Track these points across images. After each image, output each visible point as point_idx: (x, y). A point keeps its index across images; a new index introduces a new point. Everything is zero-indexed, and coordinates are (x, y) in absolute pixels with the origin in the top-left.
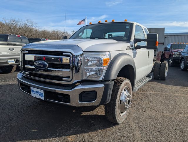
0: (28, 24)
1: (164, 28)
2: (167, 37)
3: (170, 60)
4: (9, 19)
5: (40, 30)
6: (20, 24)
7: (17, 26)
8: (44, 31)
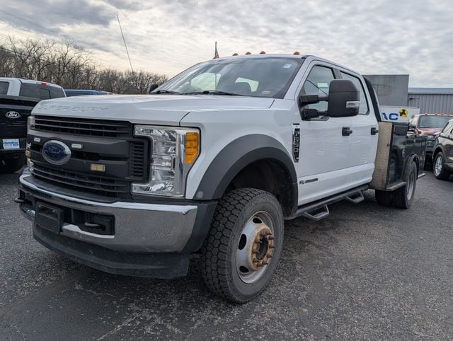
0: (71, 54)
1: (408, 75)
2: (414, 97)
4: (24, 40)
6: (50, 53)
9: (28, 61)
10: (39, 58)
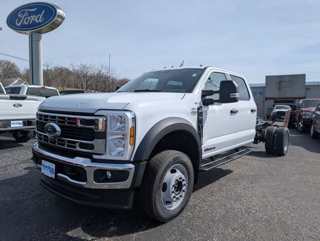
0: (103, 71)
1: (305, 75)
2: (310, 88)
3: (300, 123)
4: (79, 64)
5: (118, 78)
6: (92, 71)
7: (88, 74)
8: (124, 80)
9: (81, 76)
10: (86, 74)
